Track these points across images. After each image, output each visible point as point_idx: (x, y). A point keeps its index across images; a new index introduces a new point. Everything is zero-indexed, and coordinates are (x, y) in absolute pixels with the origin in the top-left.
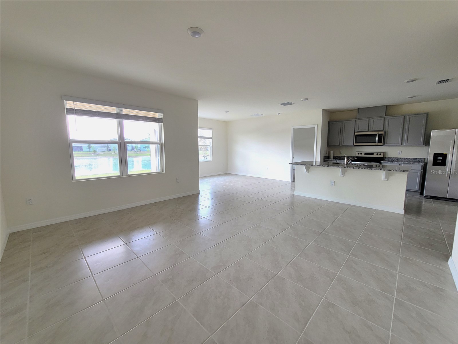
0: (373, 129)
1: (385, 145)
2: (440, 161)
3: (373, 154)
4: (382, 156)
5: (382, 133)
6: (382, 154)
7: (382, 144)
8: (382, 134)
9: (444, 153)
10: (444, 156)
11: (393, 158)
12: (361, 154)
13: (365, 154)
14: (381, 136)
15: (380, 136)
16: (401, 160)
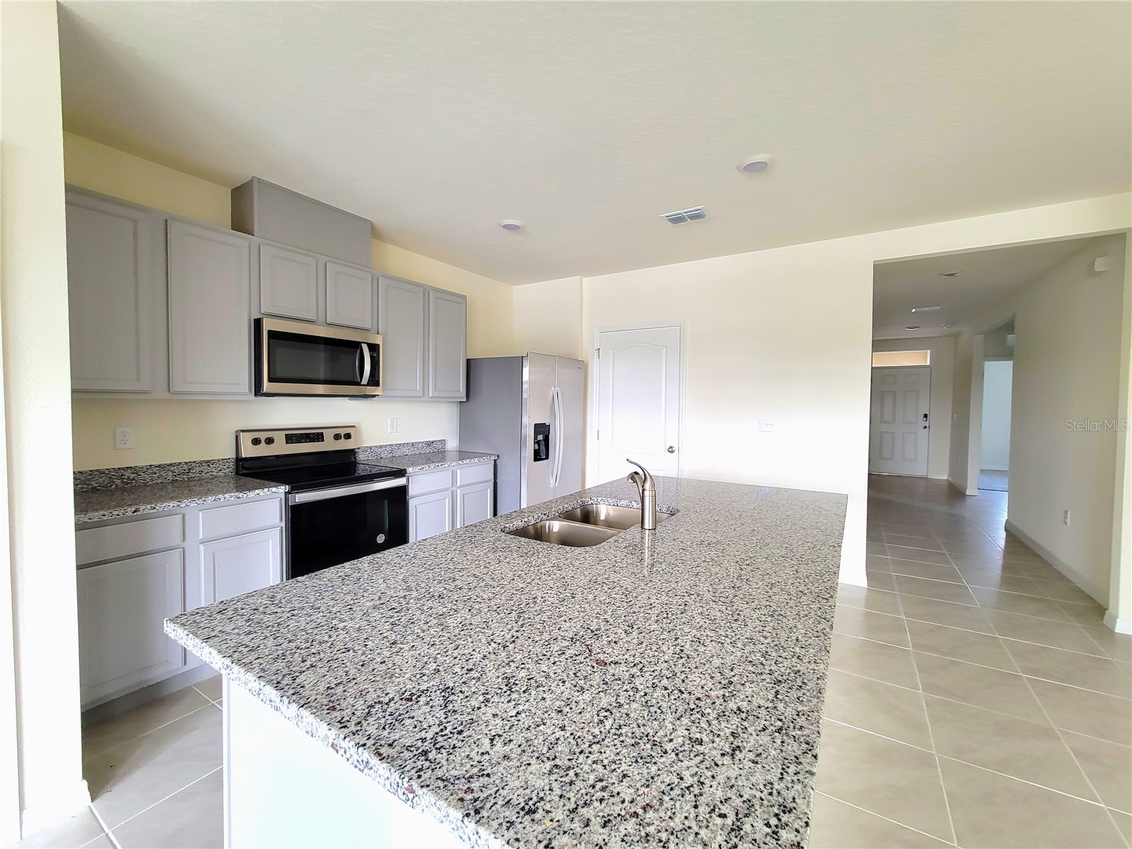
3: (319, 437)
5: (378, 340)
6: (353, 433)
7: (379, 390)
10: (546, 431)
12: (270, 441)
14: (374, 354)
16: (399, 453)
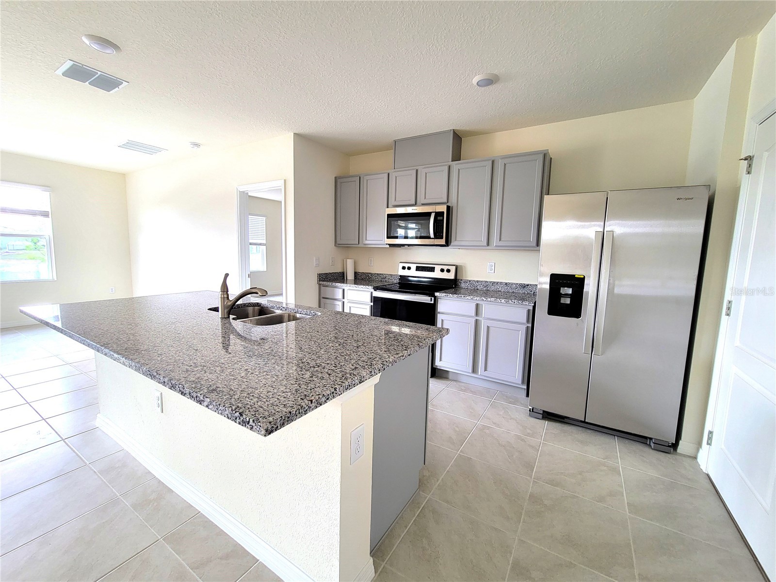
0: (425, 198)
1: (452, 244)
2: (568, 301)
3: (432, 270)
4: (451, 276)
5: (443, 209)
6: (453, 269)
7: (443, 242)
8: (443, 212)
9: (578, 273)
10: (577, 283)
11: (478, 281)
12: (409, 268)
13: (418, 269)
14: (441, 218)
15: (439, 218)
16: (493, 288)
